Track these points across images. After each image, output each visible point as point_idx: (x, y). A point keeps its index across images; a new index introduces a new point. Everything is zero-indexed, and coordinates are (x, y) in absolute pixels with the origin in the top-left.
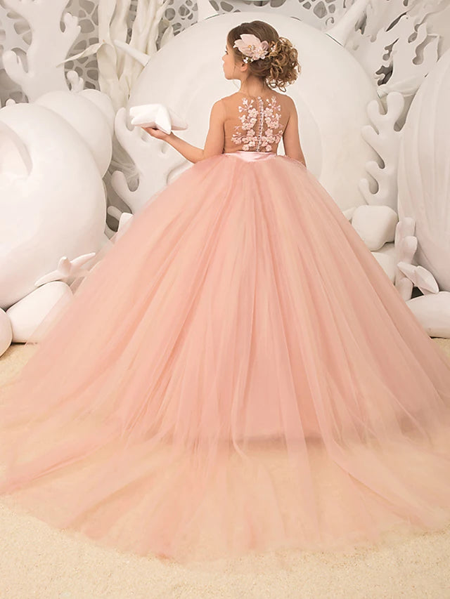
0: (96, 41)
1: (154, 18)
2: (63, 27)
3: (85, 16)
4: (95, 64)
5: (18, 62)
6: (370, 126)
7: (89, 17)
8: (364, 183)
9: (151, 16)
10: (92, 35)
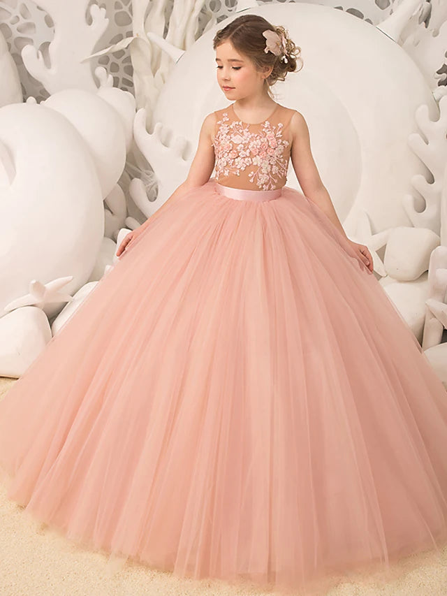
0: (130, 34)
1: (193, 10)
2: (90, 21)
3: (122, 8)
4: (129, 59)
5: (38, 57)
6: (418, 135)
7: (125, 9)
8: (408, 199)
9: (188, 8)
10: (128, 29)
